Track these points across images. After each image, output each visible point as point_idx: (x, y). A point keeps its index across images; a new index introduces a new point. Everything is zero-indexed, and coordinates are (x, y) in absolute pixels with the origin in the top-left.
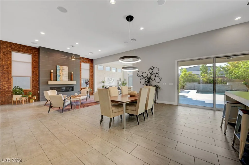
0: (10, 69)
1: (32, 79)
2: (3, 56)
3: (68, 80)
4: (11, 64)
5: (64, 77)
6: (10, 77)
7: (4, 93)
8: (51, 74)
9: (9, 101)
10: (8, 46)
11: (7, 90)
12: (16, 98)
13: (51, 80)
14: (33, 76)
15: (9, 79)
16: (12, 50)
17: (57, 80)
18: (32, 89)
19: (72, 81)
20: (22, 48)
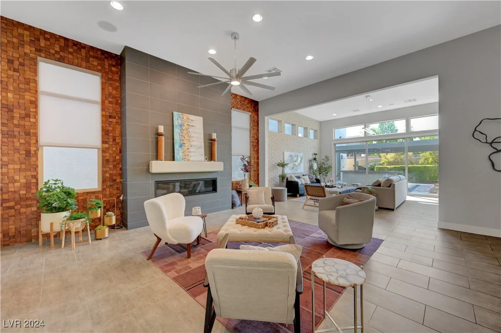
0: (32, 120)
1: (103, 157)
2: (11, 73)
3: (203, 158)
4: (35, 103)
5: (192, 149)
6: (33, 149)
7: (12, 204)
8: (157, 138)
9: (31, 231)
10: (27, 39)
11: (23, 192)
12: (50, 222)
13: (157, 158)
14: (107, 146)
15: (28, 153)
16: (40, 56)
17: (173, 160)
18: (104, 189)
19: (214, 160)
20: (71, 50)
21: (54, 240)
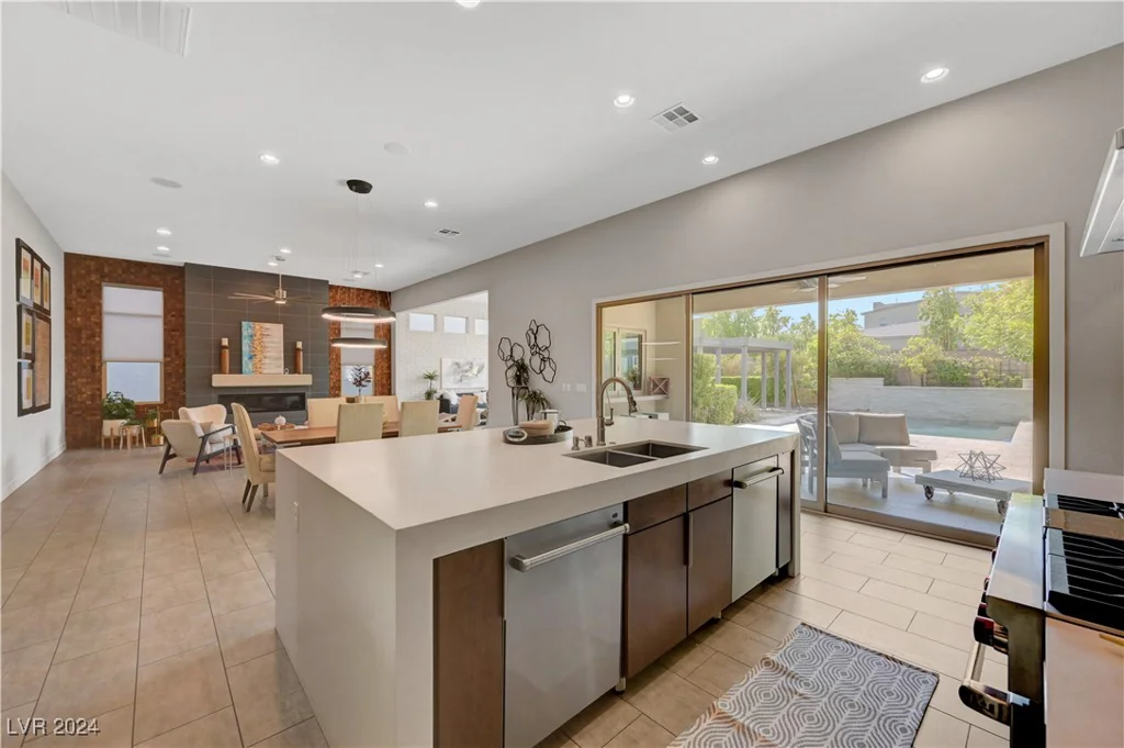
0: (97, 339)
1: (165, 371)
2: (79, 300)
3: (282, 370)
4: (99, 325)
5: (267, 361)
6: (97, 364)
7: (79, 412)
8: (220, 351)
9: (93, 437)
10: (93, 268)
11: (89, 403)
12: (111, 427)
13: (220, 371)
14: (168, 359)
15: (93, 368)
16: (104, 281)
17: (241, 372)
18: (165, 402)
19: (299, 373)
20: (132, 270)
21: (115, 443)
